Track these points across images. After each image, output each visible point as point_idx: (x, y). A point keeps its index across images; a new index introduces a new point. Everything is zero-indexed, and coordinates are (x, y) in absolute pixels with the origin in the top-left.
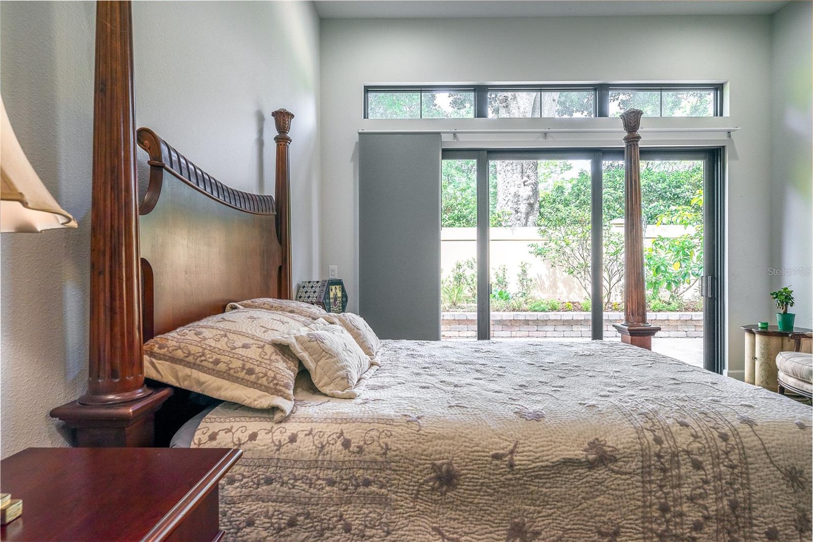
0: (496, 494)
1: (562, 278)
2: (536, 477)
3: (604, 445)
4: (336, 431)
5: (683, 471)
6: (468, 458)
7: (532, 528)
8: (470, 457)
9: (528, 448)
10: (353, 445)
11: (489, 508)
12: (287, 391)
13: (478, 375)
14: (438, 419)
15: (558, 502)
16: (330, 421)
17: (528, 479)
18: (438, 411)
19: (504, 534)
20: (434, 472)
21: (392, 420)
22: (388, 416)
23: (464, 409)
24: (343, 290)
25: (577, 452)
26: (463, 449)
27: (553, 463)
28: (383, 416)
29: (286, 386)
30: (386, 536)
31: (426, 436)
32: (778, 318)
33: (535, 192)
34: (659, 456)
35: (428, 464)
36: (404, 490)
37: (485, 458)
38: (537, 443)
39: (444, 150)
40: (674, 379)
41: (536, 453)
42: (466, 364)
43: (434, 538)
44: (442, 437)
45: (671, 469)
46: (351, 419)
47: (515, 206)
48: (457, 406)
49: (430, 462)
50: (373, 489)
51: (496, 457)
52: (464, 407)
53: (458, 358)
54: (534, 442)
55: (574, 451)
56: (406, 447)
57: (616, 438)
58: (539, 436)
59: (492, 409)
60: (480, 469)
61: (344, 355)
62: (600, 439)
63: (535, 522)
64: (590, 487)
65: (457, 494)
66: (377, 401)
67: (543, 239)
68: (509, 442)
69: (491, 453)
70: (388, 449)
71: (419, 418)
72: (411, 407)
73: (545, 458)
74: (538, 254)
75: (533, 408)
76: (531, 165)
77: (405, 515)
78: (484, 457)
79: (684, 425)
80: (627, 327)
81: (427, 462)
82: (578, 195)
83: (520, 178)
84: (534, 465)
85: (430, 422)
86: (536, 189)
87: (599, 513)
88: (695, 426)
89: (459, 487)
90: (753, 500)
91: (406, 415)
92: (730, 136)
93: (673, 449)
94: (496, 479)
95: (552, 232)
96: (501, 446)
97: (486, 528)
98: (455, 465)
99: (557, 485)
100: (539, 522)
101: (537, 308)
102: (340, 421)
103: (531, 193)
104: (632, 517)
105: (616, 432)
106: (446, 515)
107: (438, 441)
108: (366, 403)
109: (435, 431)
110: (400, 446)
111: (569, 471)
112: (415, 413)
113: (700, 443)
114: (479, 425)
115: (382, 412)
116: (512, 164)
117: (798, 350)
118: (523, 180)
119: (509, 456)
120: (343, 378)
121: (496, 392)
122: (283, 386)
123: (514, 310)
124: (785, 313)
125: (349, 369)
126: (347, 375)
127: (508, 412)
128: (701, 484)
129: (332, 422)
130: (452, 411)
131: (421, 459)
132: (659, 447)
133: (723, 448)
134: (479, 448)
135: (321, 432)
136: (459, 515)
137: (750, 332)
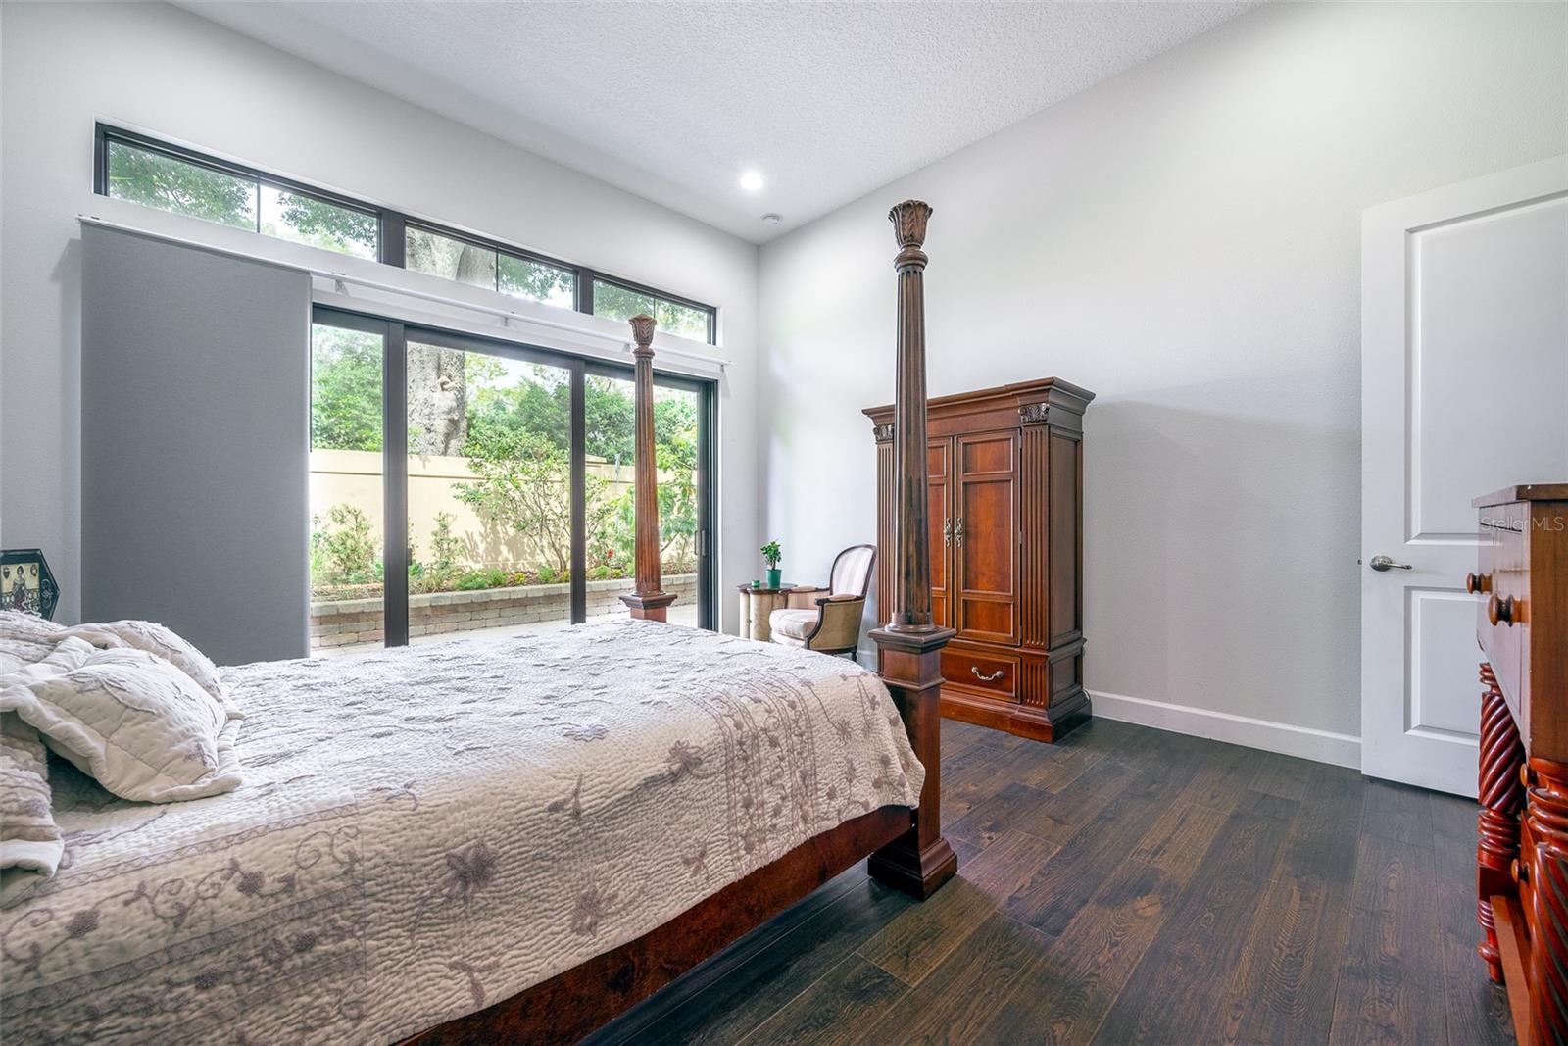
0: (555, 864)
1: (506, 538)
2: (611, 817)
3: (687, 748)
4: (219, 866)
5: (762, 753)
6: (511, 825)
7: (606, 893)
8: (513, 822)
9: (598, 779)
10: (268, 881)
11: (545, 890)
12: (37, 821)
13: (465, 696)
14: (446, 779)
15: (637, 842)
16: (193, 851)
17: (601, 824)
18: (441, 766)
19: (568, 920)
20: (451, 869)
21: (355, 805)
22: (341, 801)
23: (484, 751)
24: (44, 574)
25: (659, 766)
26: (500, 814)
27: (632, 790)
28: (330, 803)
29: (29, 809)
30: (355, 1026)
31: (433, 812)
32: (768, 575)
33: (461, 403)
34: (741, 743)
35: (441, 858)
36: (392, 924)
37: (537, 816)
38: (608, 769)
39: (316, 307)
40: (722, 653)
41: (609, 783)
42: (430, 683)
43: (455, 982)
44: (462, 805)
45: (752, 755)
46: (253, 831)
47: (426, 421)
48: (469, 749)
49: (443, 854)
50: (324, 948)
51: (554, 808)
52: (481, 748)
53: (406, 676)
54: (603, 770)
55: (655, 765)
56: (394, 845)
57: (697, 735)
58: (609, 759)
59: (527, 739)
60: (530, 836)
61: (180, 708)
62: (682, 741)
63: (609, 883)
64: (675, 806)
65: (493, 889)
66: (298, 783)
67: (477, 476)
68: (571, 779)
69: (547, 804)
70: (354, 858)
71: (407, 786)
72: (381, 772)
73: (621, 787)
74: (469, 500)
75: (586, 724)
76: (454, 359)
77: (395, 968)
78: (536, 814)
79: (757, 701)
80: (640, 599)
81: (439, 855)
82: (531, 416)
83: (434, 377)
84: (608, 801)
85: (435, 787)
86: (462, 397)
87: (684, 837)
88: (767, 700)
89: (497, 876)
90: (818, 764)
91: (379, 790)
92: (723, 370)
93: (753, 731)
94: (556, 840)
95: (493, 466)
96: (560, 789)
97: (542, 924)
98: (489, 844)
99: (637, 819)
100: (615, 879)
101: (469, 585)
102: (224, 844)
103: (454, 404)
104: (719, 826)
105: (696, 727)
106: (473, 933)
107: (456, 814)
108: (272, 791)
109: (448, 800)
110: (381, 847)
111: (651, 794)
112: (395, 781)
113: (774, 717)
114: (519, 768)
115: (324, 797)
116: (420, 351)
117: (786, 607)
118: (440, 381)
119: (573, 800)
120: (189, 757)
121: (516, 714)
122: (17, 813)
123: (430, 591)
124: (774, 569)
125: (200, 734)
126: (199, 748)
127: (552, 736)
128: (777, 763)
129: (201, 852)
130: (464, 760)
131: (426, 856)
132: (740, 732)
133: (793, 717)
134: (527, 803)
135: (173, 881)
136: (498, 923)
137: (745, 592)
